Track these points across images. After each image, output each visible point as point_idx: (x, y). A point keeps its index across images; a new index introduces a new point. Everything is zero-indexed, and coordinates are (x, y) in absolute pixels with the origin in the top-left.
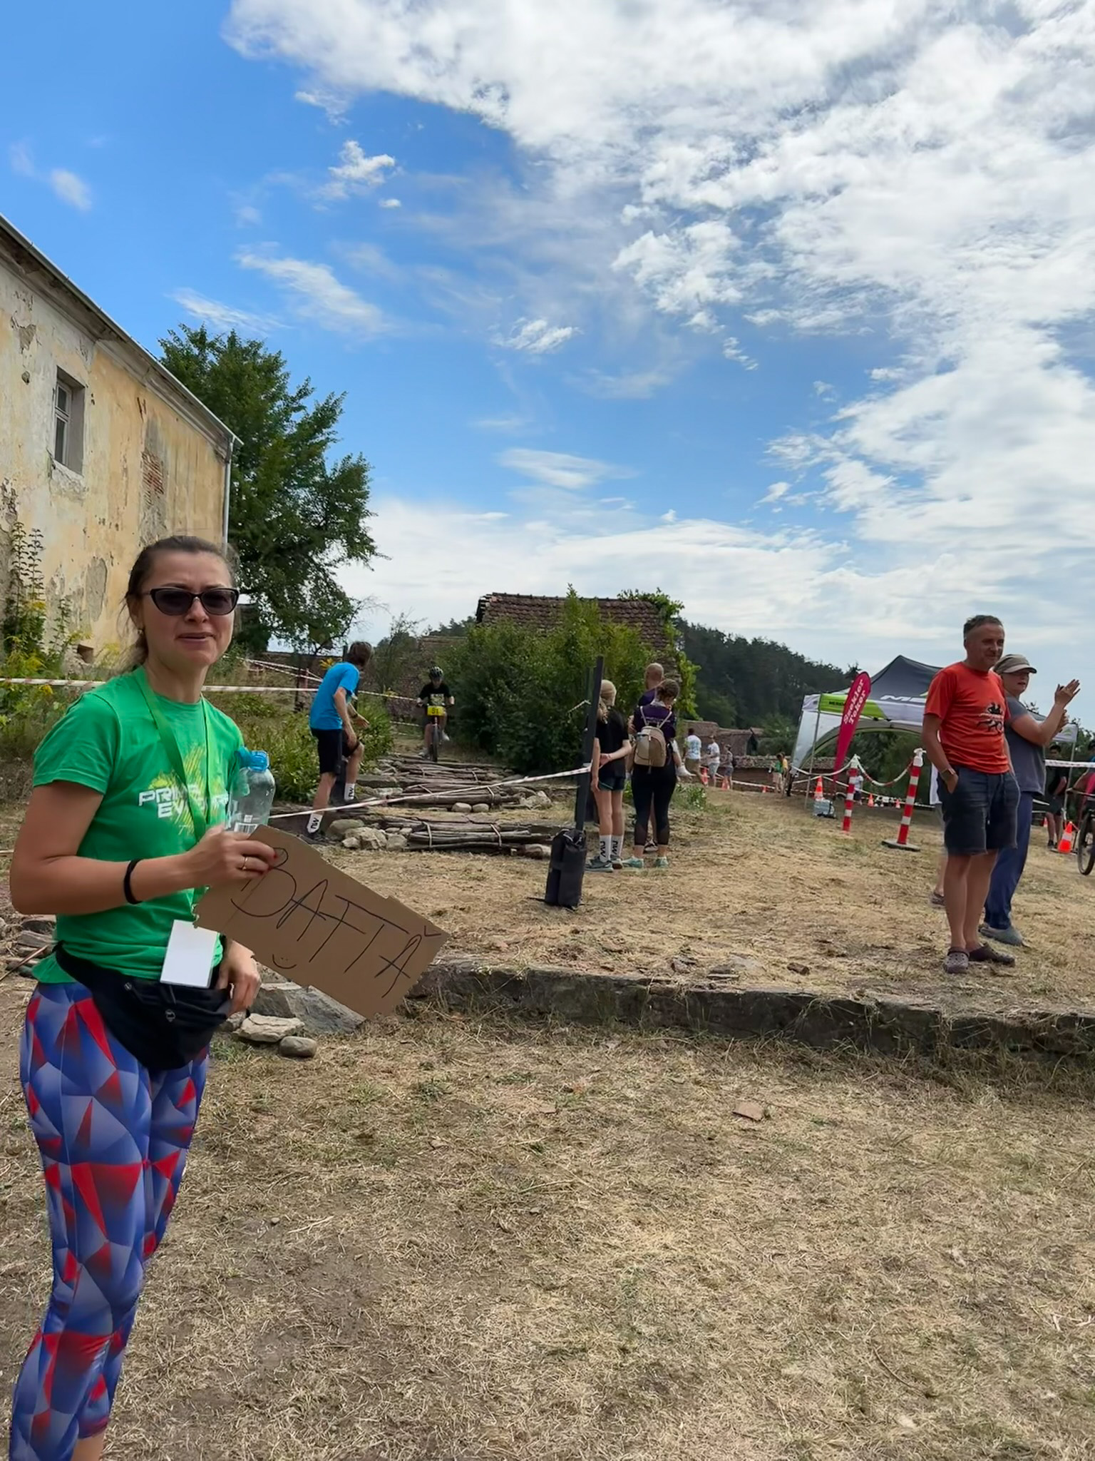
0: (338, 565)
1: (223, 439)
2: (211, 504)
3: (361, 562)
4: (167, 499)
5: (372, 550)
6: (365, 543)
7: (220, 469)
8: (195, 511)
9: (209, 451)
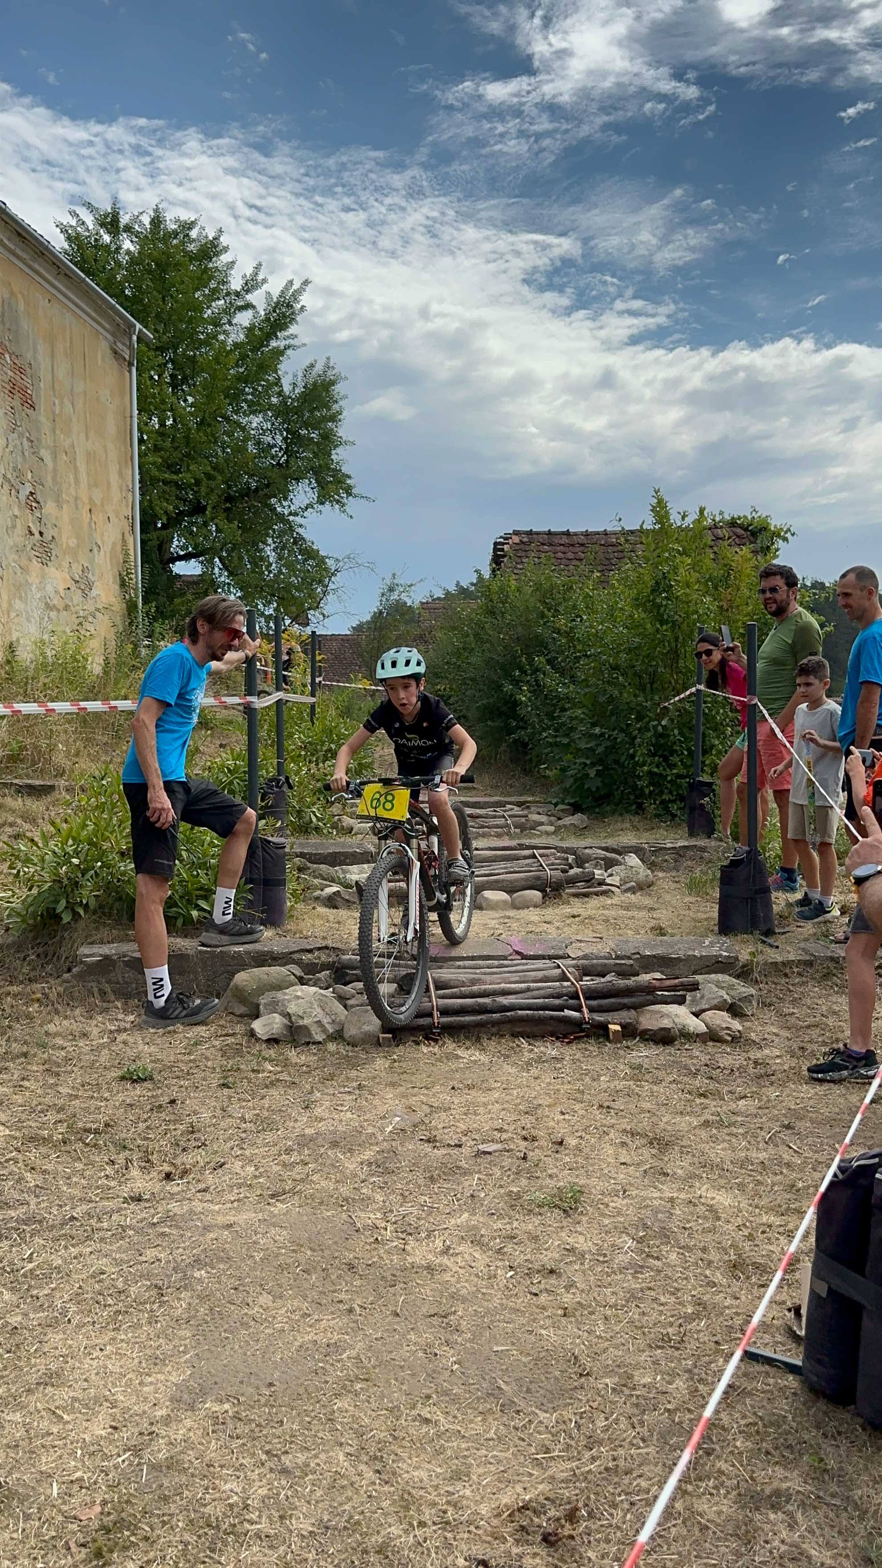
0: (306, 514)
1: (123, 331)
2: (111, 426)
3: (337, 507)
4: (43, 419)
5: (349, 491)
6: (340, 482)
7: (122, 374)
8: (87, 439)
9: (102, 348)
